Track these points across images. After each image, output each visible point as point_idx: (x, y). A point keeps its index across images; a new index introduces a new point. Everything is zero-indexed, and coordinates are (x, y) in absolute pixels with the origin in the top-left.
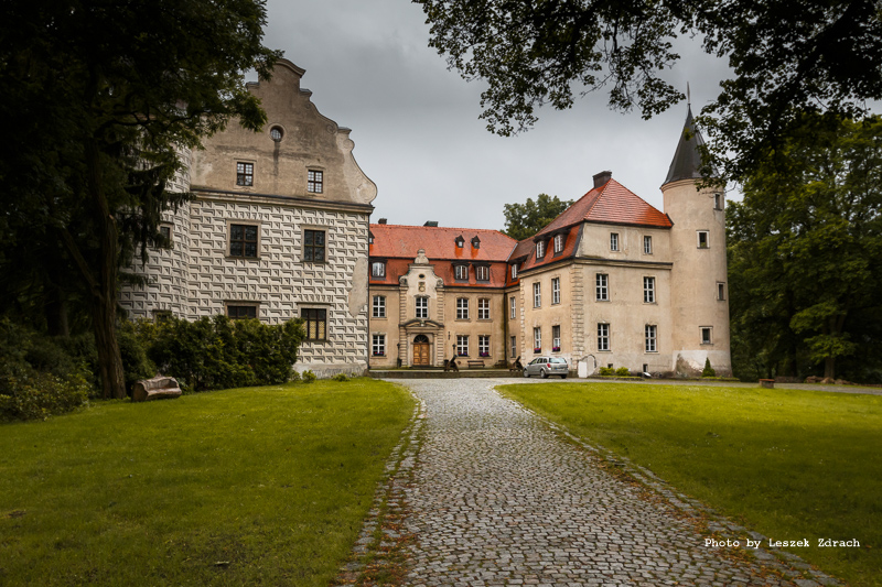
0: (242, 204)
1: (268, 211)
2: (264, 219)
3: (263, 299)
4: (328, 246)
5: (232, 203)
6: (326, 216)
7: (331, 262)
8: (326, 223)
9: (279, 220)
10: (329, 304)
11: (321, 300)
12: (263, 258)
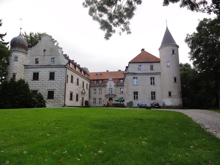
0: (36, 68)
1: (41, 69)
2: (40, 71)
3: (39, 89)
4: (55, 76)
5: (34, 68)
6: (55, 69)
7: (56, 79)
8: (55, 70)
9: (44, 71)
10: (55, 90)
11: (53, 89)
12: (40, 80)
